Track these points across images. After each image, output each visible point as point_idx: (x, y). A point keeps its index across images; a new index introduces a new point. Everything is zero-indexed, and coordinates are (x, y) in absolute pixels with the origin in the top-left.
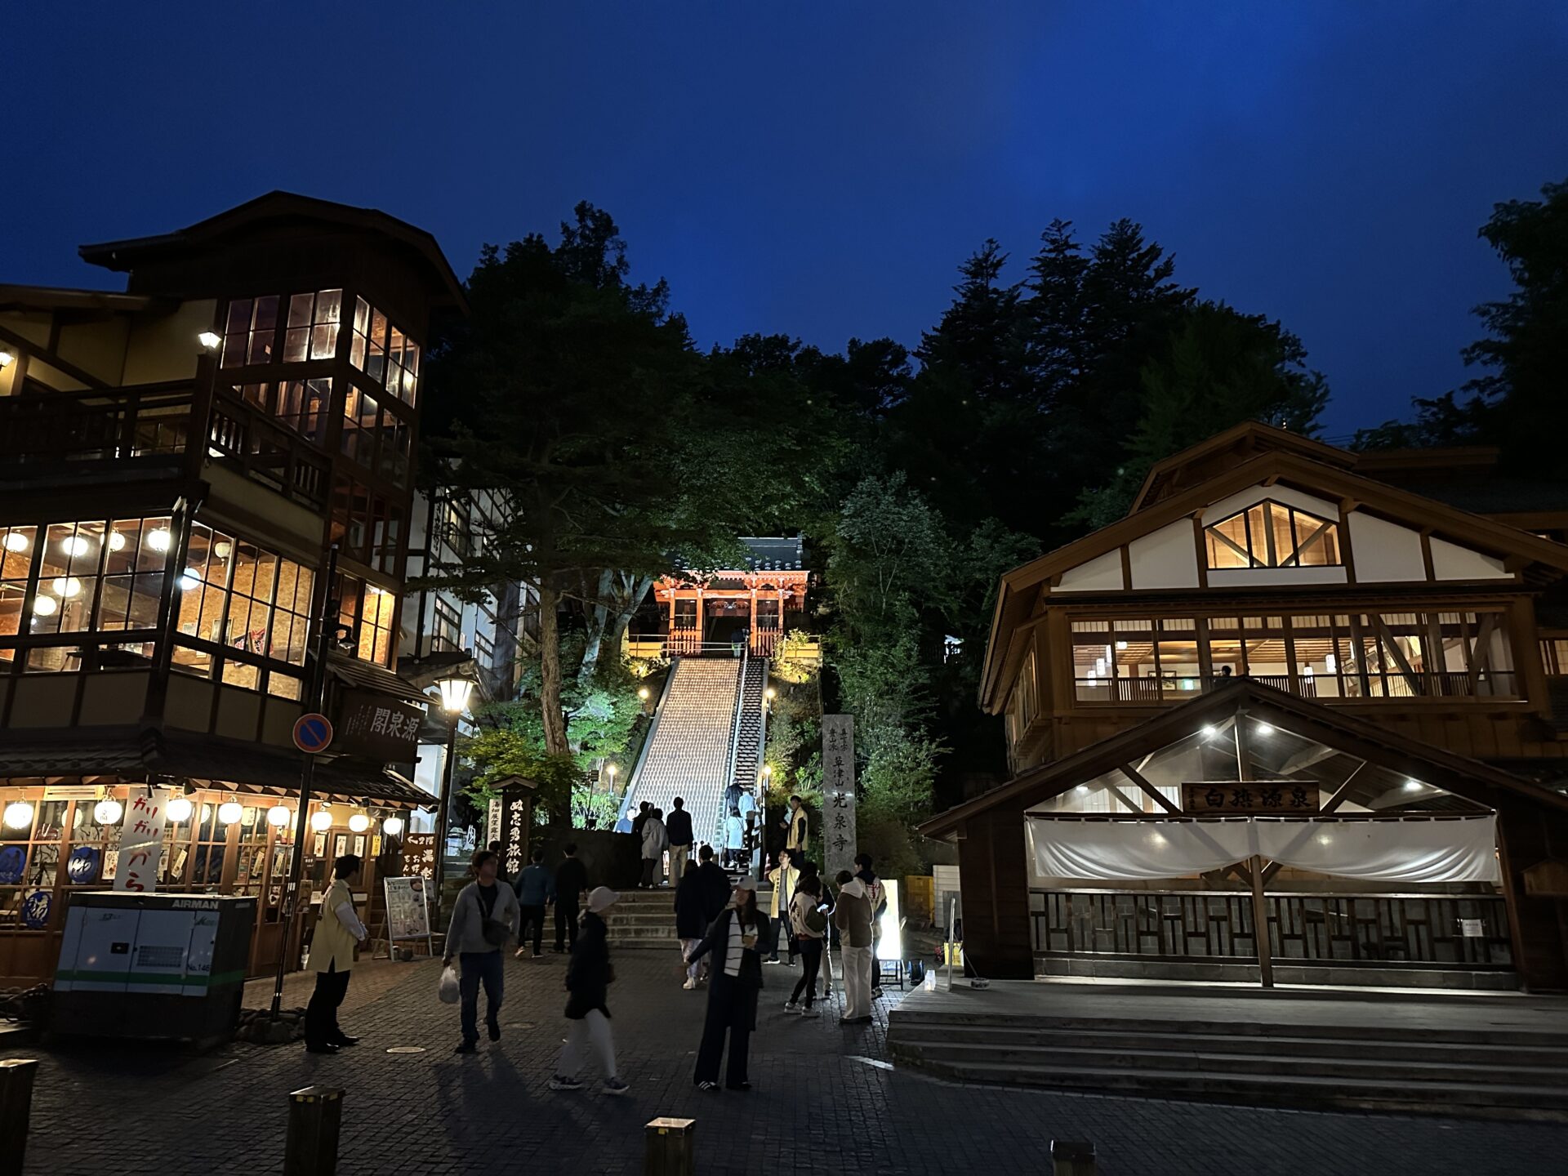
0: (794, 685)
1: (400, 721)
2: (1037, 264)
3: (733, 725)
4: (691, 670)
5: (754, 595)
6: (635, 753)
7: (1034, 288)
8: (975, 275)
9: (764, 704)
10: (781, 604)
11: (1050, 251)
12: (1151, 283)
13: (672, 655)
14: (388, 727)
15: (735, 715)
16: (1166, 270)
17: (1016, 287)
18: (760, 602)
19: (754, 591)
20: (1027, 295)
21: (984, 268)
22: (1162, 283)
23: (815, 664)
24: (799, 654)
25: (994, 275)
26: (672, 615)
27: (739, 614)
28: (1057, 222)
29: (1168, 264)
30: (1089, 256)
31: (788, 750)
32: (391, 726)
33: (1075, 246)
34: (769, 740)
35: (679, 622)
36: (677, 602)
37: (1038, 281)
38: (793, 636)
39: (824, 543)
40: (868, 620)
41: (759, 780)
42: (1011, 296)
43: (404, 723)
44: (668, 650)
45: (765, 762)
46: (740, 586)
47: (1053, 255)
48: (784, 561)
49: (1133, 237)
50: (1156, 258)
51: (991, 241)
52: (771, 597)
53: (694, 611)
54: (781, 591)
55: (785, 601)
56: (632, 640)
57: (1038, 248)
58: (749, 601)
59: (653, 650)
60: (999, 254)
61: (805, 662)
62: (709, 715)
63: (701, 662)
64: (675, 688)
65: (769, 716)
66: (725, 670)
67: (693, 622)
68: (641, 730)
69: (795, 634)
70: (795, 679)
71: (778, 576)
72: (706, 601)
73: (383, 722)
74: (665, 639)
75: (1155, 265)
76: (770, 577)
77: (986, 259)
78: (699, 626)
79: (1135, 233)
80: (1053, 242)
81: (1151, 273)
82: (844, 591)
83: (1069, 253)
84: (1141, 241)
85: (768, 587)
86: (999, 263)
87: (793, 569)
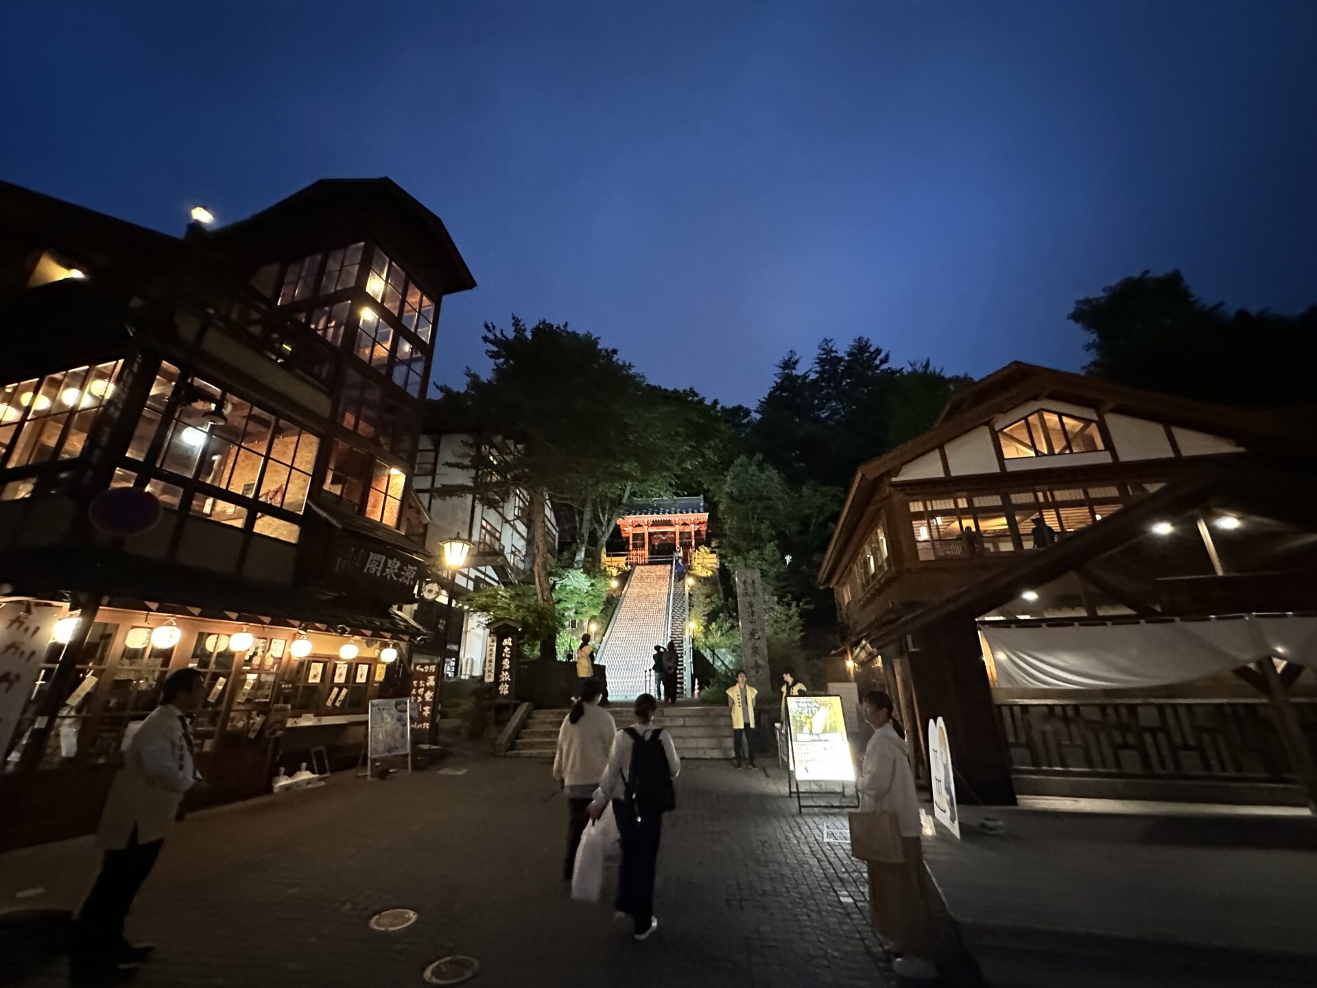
0: (704, 578)
1: (397, 567)
2: (817, 361)
3: (669, 600)
4: (642, 571)
5: (677, 529)
6: (609, 618)
7: (816, 372)
8: (784, 368)
9: (687, 588)
10: (693, 534)
11: (823, 354)
12: (877, 367)
13: (631, 565)
14: (383, 571)
15: (669, 595)
16: (885, 360)
17: (807, 372)
18: (681, 533)
19: (677, 526)
20: (813, 376)
21: (789, 364)
22: (884, 367)
23: (715, 566)
24: (706, 561)
25: (794, 368)
26: (631, 542)
27: (669, 542)
28: (826, 340)
29: (887, 356)
30: (844, 355)
31: (704, 611)
32: (388, 570)
33: (836, 352)
34: (691, 606)
35: (635, 546)
36: (634, 535)
37: (819, 369)
38: (702, 550)
39: (716, 499)
40: (745, 539)
41: (687, 631)
42: (805, 377)
43: (401, 569)
44: (629, 561)
45: (690, 620)
46: (668, 523)
47: (825, 356)
48: (694, 510)
49: (865, 346)
50: (879, 354)
51: (791, 352)
52: (687, 529)
53: (643, 539)
54: (693, 526)
55: (695, 532)
56: (608, 556)
57: (817, 352)
58: (674, 533)
59: (621, 561)
60: (796, 357)
61: (709, 565)
62: (654, 595)
63: (648, 567)
64: (634, 579)
65: (690, 595)
66: (663, 570)
67: (643, 546)
68: (611, 605)
69: (703, 549)
70: (704, 574)
71: (692, 517)
72: (650, 534)
73: (378, 566)
74: (627, 555)
75: (879, 357)
76: (686, 518)
77: (789, 360)
78: (647, 547)
79: (867, 342)
80: (824, 349)
81: (877, 362)
82: (729, 523)
83: (833, 354)
84: (870, 346)
85: (685, 524)
86: (796, 362)
87: (699, 512)
